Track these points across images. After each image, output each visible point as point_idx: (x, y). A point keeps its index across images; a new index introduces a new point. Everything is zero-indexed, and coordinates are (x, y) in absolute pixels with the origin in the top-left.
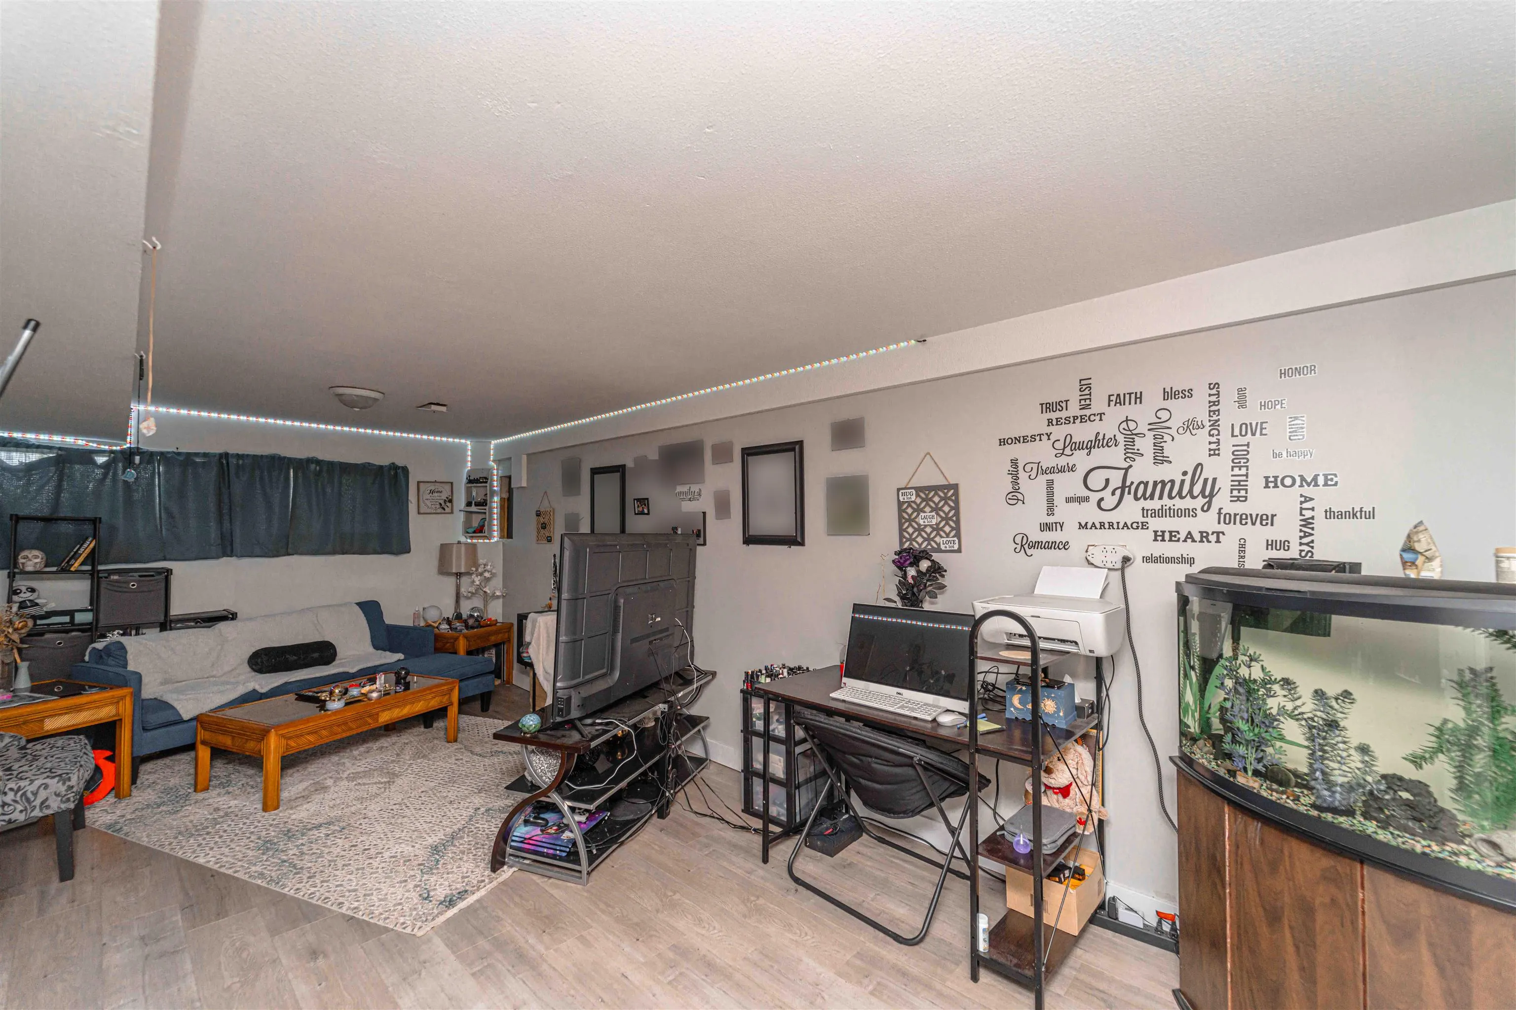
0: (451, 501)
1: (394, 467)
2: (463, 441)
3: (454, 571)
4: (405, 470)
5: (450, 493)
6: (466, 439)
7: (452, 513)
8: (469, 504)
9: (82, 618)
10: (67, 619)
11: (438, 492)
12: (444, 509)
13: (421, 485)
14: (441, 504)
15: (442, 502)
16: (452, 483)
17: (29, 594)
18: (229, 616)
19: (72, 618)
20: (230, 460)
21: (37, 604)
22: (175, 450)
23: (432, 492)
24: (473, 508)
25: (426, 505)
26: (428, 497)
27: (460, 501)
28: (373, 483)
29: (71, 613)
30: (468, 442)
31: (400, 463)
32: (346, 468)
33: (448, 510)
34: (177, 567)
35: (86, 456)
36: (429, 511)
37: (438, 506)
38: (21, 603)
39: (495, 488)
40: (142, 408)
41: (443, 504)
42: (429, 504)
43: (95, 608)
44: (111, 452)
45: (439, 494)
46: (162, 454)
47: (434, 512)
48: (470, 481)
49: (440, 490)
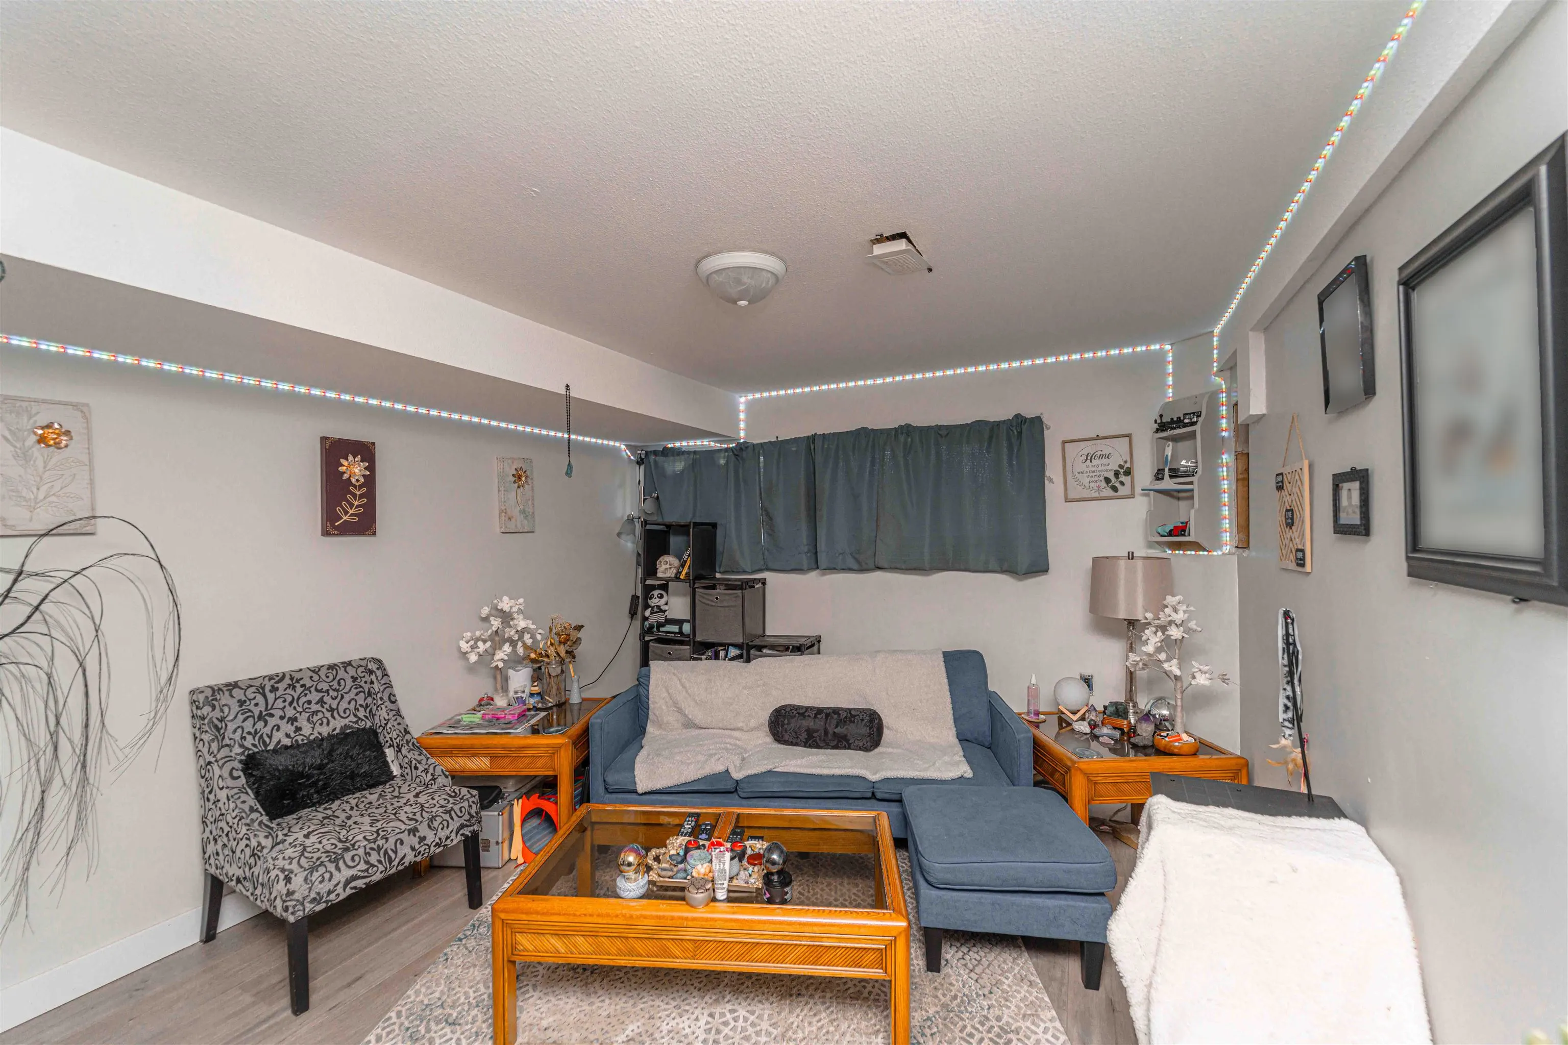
0: (1128, 472)
1: (1019, 421)
2: (1155, 347)
3: (1122, 615)
4: (1037, 423)
5: (1126, 457)
6: (1160, 339)
7: (1132, 495)
8: (1159, 475)
9: (687, 629)
10: (676, 628)
11: (1101, 457)
12: (1115, 489)
13: (1068, 445)
14: (1107, 480)
15: (1111, 475)
16: (1129, 436)
17: (658, 599)
18: (811, 645)
19: (681, 628)
20: (817, 443)
22: (774, 440)
23: (1090, 458)
24: (1168, 484)
25: (1080, 483)
26: (1083, 467)
27: (1144, 475)
28: (988, 452)
29: (680, 622)
30: (1168, 347)
31: (1029, 413)
32: (945, 434)
33: (1123, 491)
34: (773, 579)
36: (1086, 494)
37: (1103, 484)
38: (654, 607)
39: (1224, 434)
40: (750, 397)
41: (1113, 479)
42: (1086, 481)
43: (693, 620)
44: (726, 450)
45: (1104, 461)
46: (762, 445)
47: (1096, 495)
48: (1162, 427)
49: (1106, 451)
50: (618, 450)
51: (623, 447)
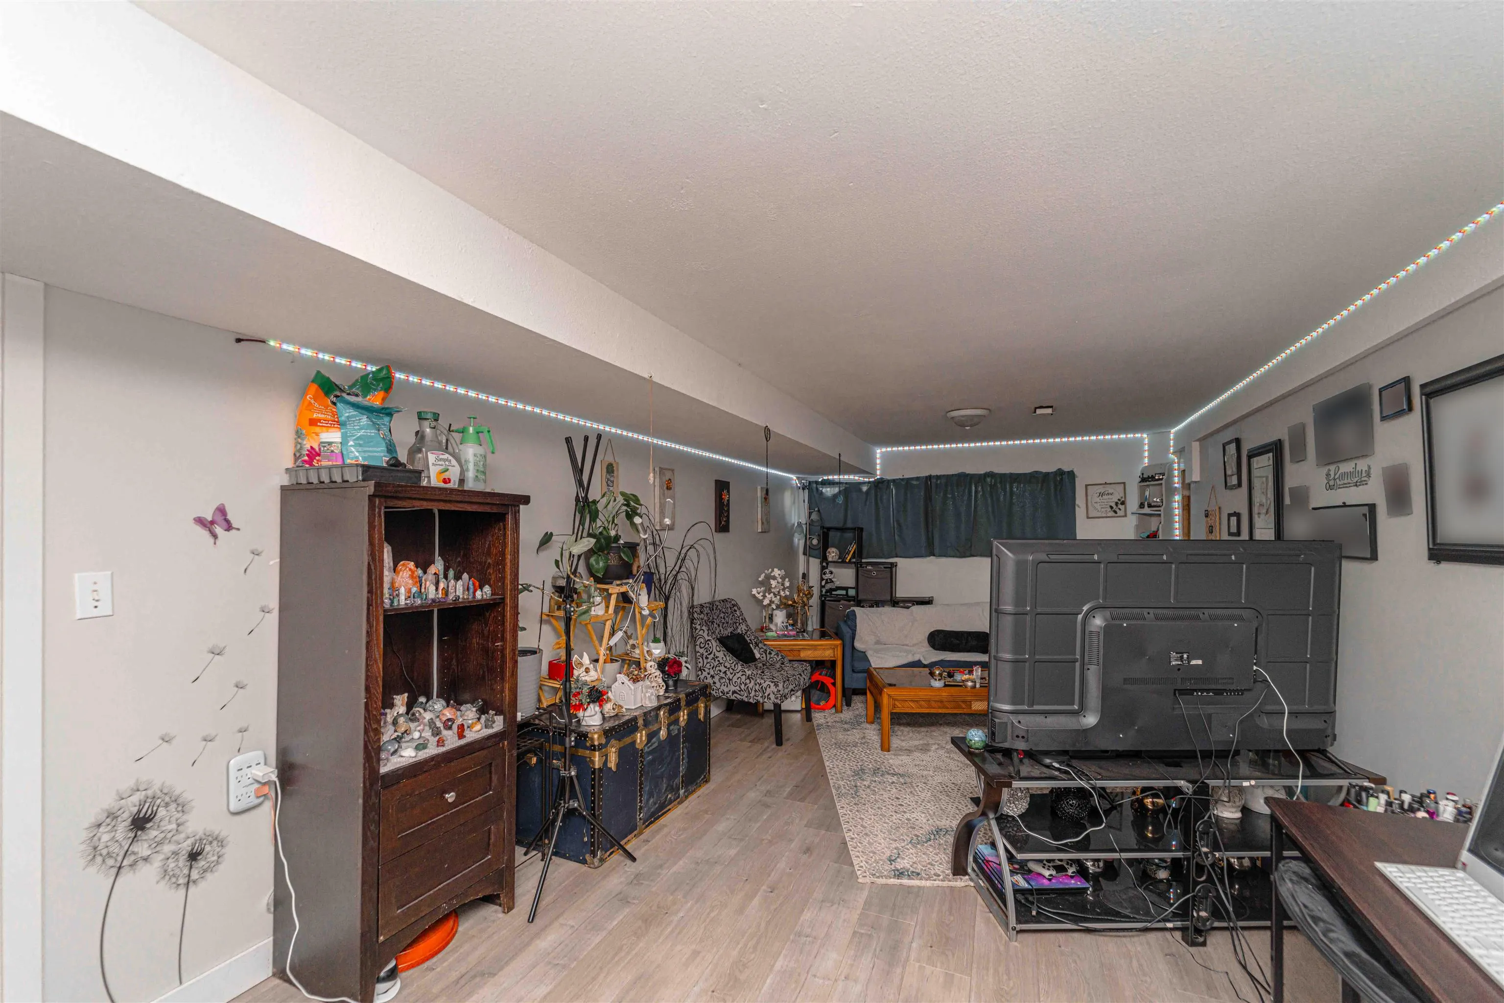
0: (1123, 503)
1: (1060, 472)
2: (1138, 435)
4: (1071, 475)
5: (1122, 494)
6: (1143, 432)
7: (1125, 516)
8: (1142, 506)
9: (852, 592)
10: (844, 592)
11: (1108, 494)
12: (1115, 512)
13: (1089, 487)
14: (1111, 507)
15: (1113, 505)
16: (1124, 484)
17: (830, 575)
18: (928, 602)
19: (847, 592)
20: (932, 480)
21: (833, 582)
22: (901, 477)
23: (1101, 494)
24: (1146, 510)
25: (1095, 509)
26: (1098, 500)
27: (1133, 503)
28: (1042, 489)
29: (846, 589)
30: (1145, 436)
31: (1066, 469)
32: (1015, 478)
33: (1120, 513)
34: (902, 563)
35: (857, 485)
36: (1099, 514)
37: (1109, 509)
38: (827, 580)
39: (1176, 485)
40: (884, 450)
41: (1115, 507)
42: (1099, 507)
43: (857, 588)
44: (869, 482)
45: (1110, 496)
46: (894, 481)
47: (1104, 515)
48: (1143, 480)
49: (1110, 491)
50: (792, 479)
51: (795, 478)
